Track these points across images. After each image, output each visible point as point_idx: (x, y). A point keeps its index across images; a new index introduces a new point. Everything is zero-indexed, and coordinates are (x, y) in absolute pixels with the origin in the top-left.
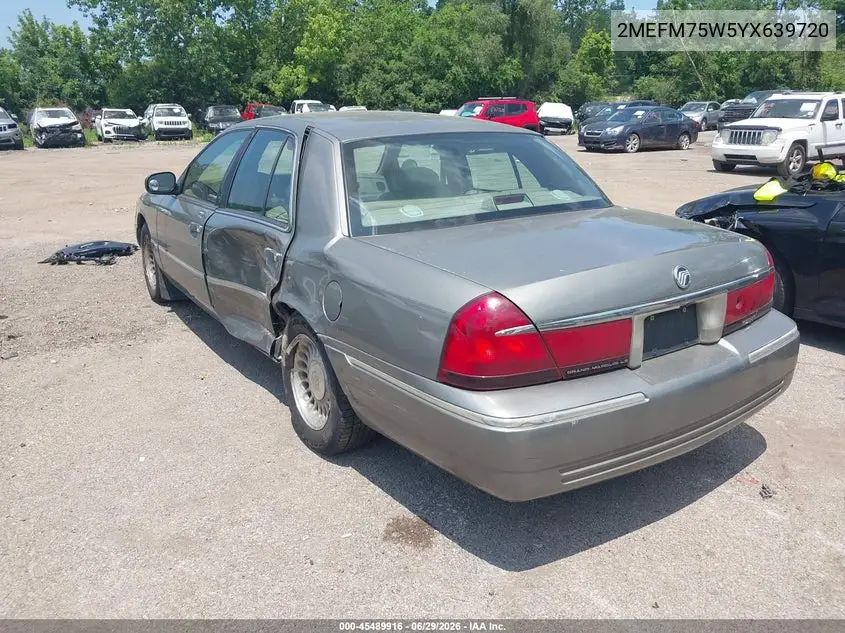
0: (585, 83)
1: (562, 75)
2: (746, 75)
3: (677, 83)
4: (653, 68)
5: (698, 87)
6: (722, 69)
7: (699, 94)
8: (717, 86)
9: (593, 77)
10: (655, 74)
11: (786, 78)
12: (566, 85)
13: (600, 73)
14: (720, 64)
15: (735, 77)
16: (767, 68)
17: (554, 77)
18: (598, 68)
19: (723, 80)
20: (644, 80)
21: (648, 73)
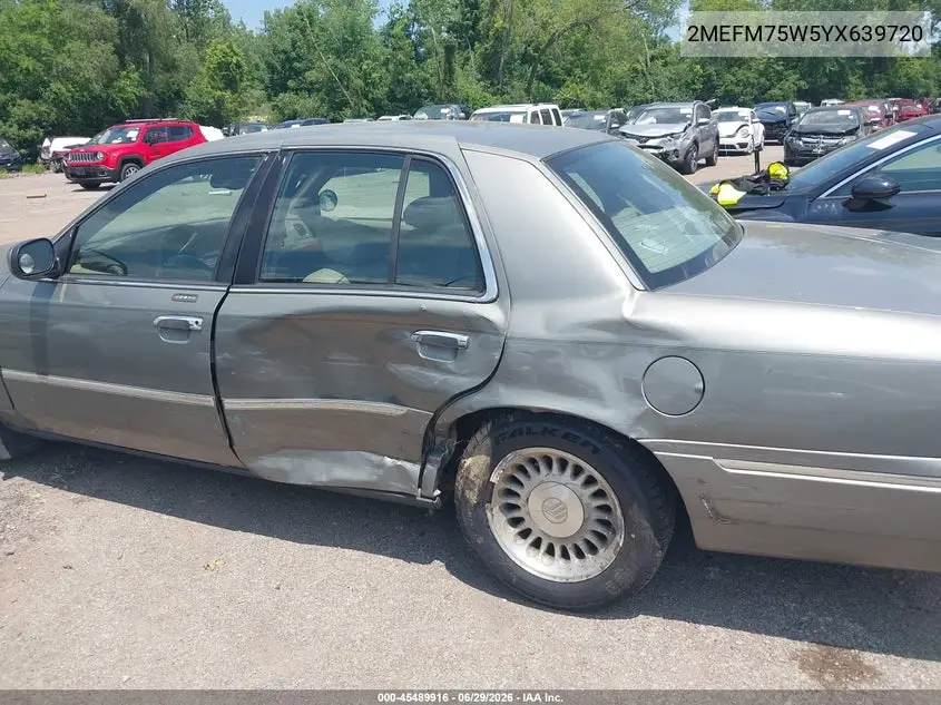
0: (220, 102)
1: (191, 93)
2: (392, 91)
3: (323, 100)
4: (291, 83)
5: (346, 104)
6: (367, 85)
7: (348, 112)
8: (365, 102)
9: (228, 94)
10: (296, 91)
11: (430, 94)
12: (197, 104)
13: (234, 91)
14: (365, 81)
15: (381, 92)
16: (410, 83)
17: (179, 95)
18: (231, 84)
19: (370, 96)
20: (285, 97)
21: (285, 89)
